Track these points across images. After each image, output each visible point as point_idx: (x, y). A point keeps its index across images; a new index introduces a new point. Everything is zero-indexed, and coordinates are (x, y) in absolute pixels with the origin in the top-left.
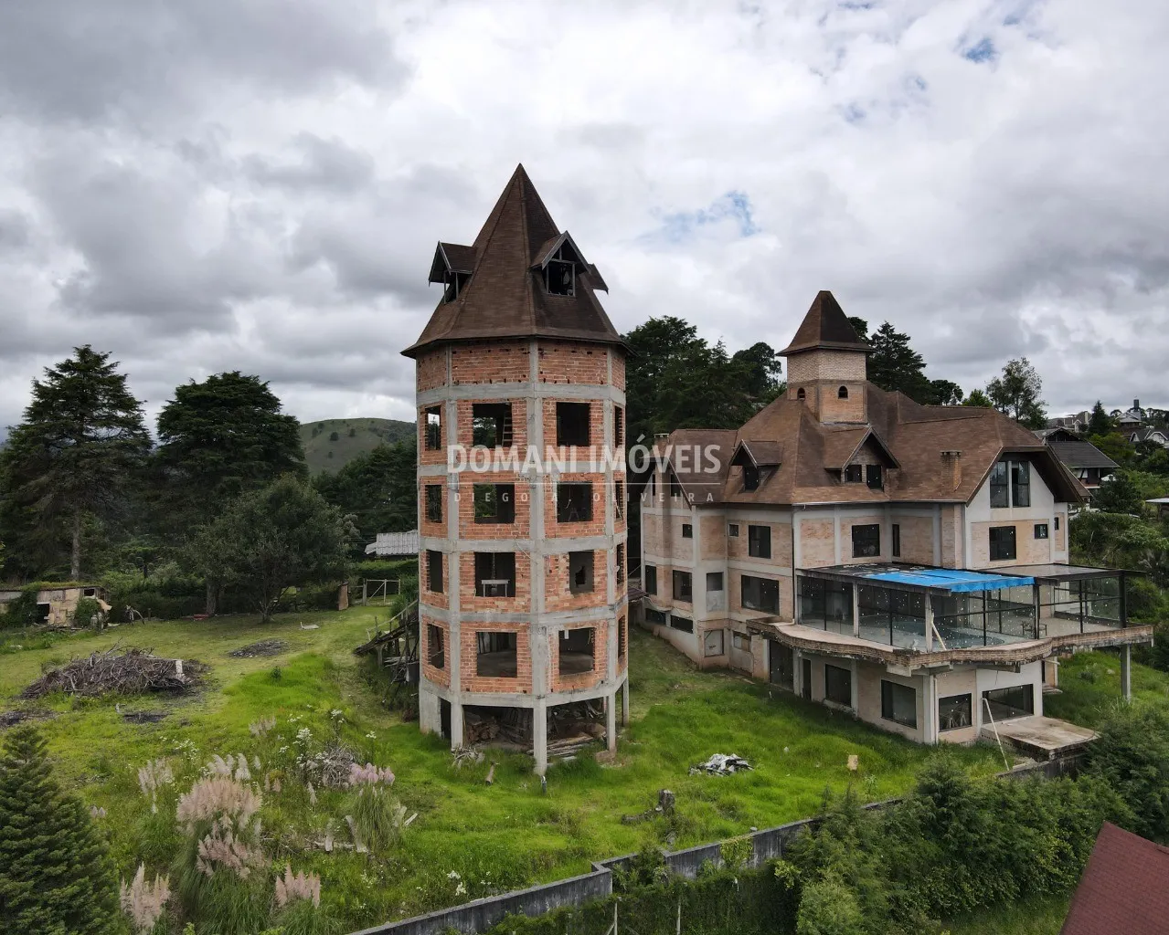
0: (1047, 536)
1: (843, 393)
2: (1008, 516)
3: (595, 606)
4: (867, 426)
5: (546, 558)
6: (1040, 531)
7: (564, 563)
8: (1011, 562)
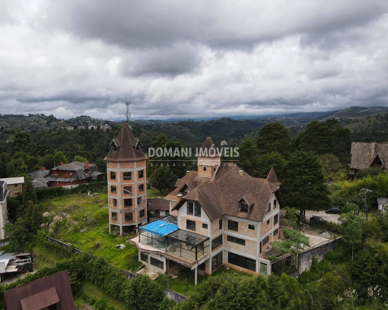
0: (207, 228)
1: (205, 169)
2: (193, 218)
3: (117, 209)
4: (212, 180)
5: (109, 198)
6: (205, 226)
7: (112, 200)
8: (194, 232)
